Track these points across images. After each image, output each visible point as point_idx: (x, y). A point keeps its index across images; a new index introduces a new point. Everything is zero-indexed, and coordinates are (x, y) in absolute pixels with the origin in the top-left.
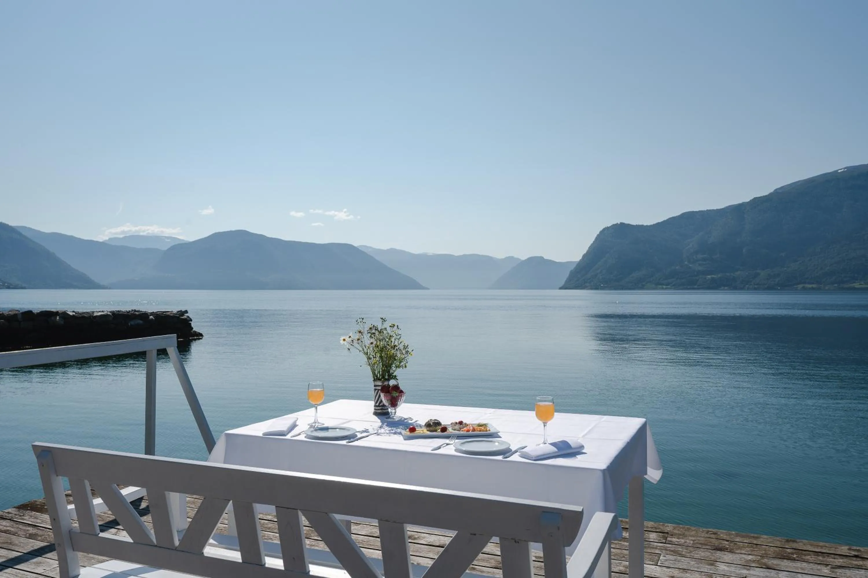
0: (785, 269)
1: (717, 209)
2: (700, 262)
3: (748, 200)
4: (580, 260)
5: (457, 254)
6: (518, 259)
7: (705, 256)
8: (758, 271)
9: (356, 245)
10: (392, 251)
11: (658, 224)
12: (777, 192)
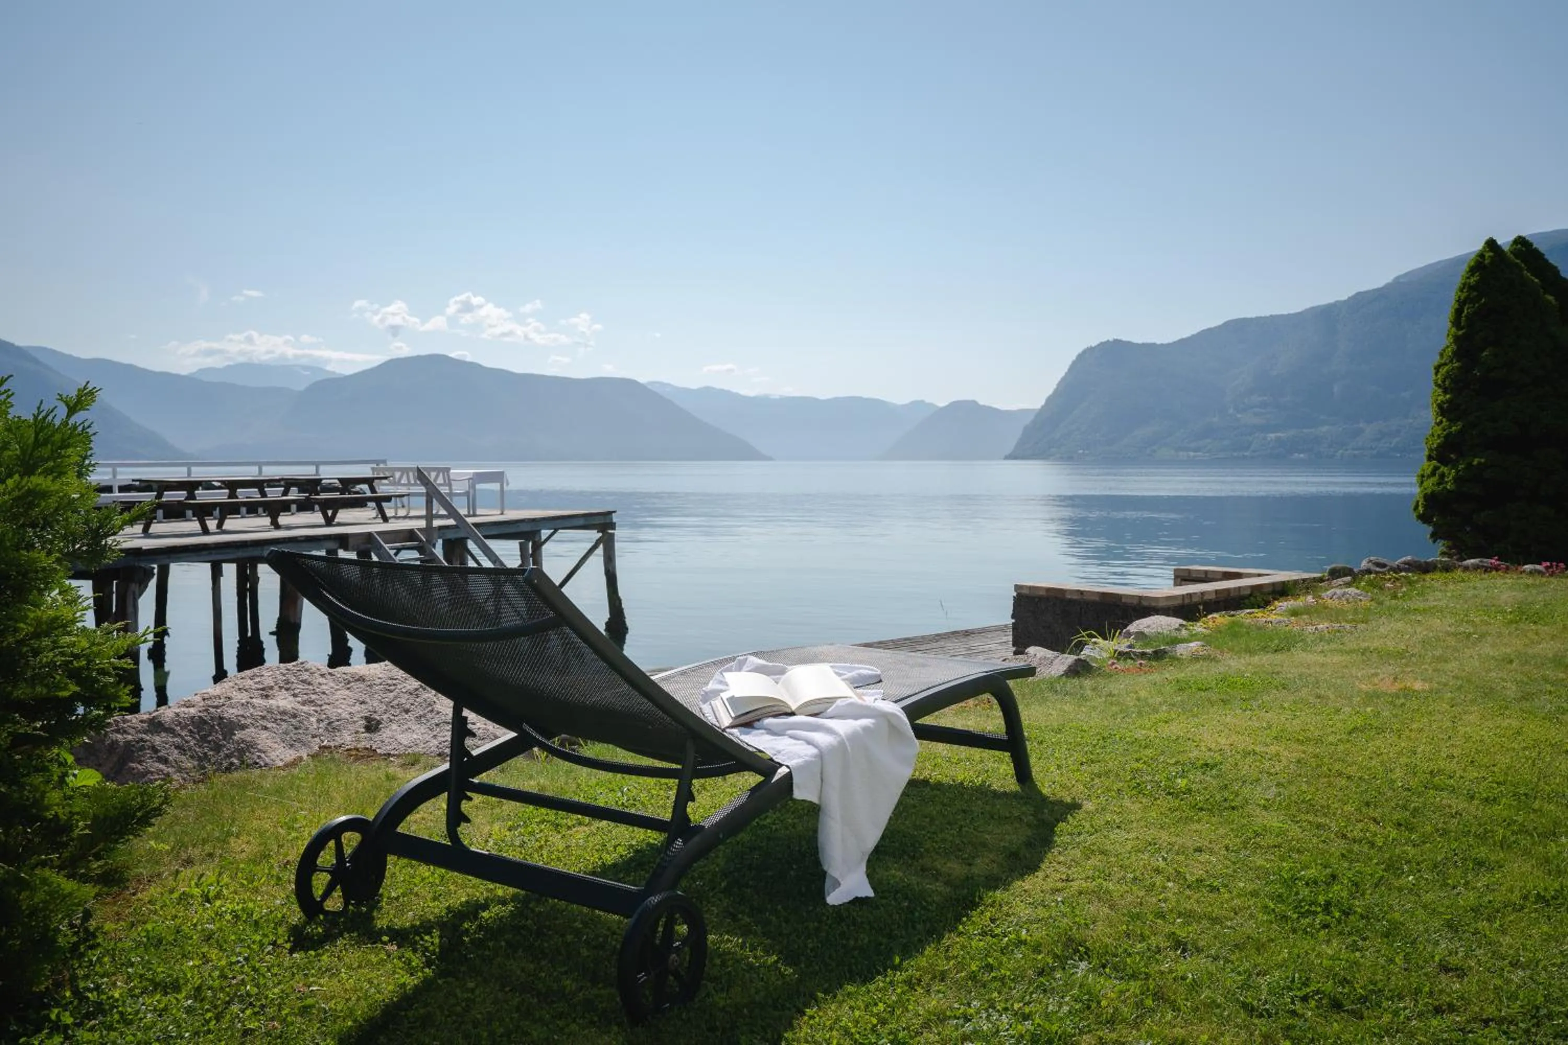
0: (1411, 421)
1: (1289, 315)
2: (1256, 410)
3: (1345, 298)
4: (1043, 407)
5: (822, 396)
6: (931, 405)
7: (1265, 398)
8: (1361, 425)
9: (642, 380)
10: (707, 392)
11: (1182, 341)
12: (1398, 282)
